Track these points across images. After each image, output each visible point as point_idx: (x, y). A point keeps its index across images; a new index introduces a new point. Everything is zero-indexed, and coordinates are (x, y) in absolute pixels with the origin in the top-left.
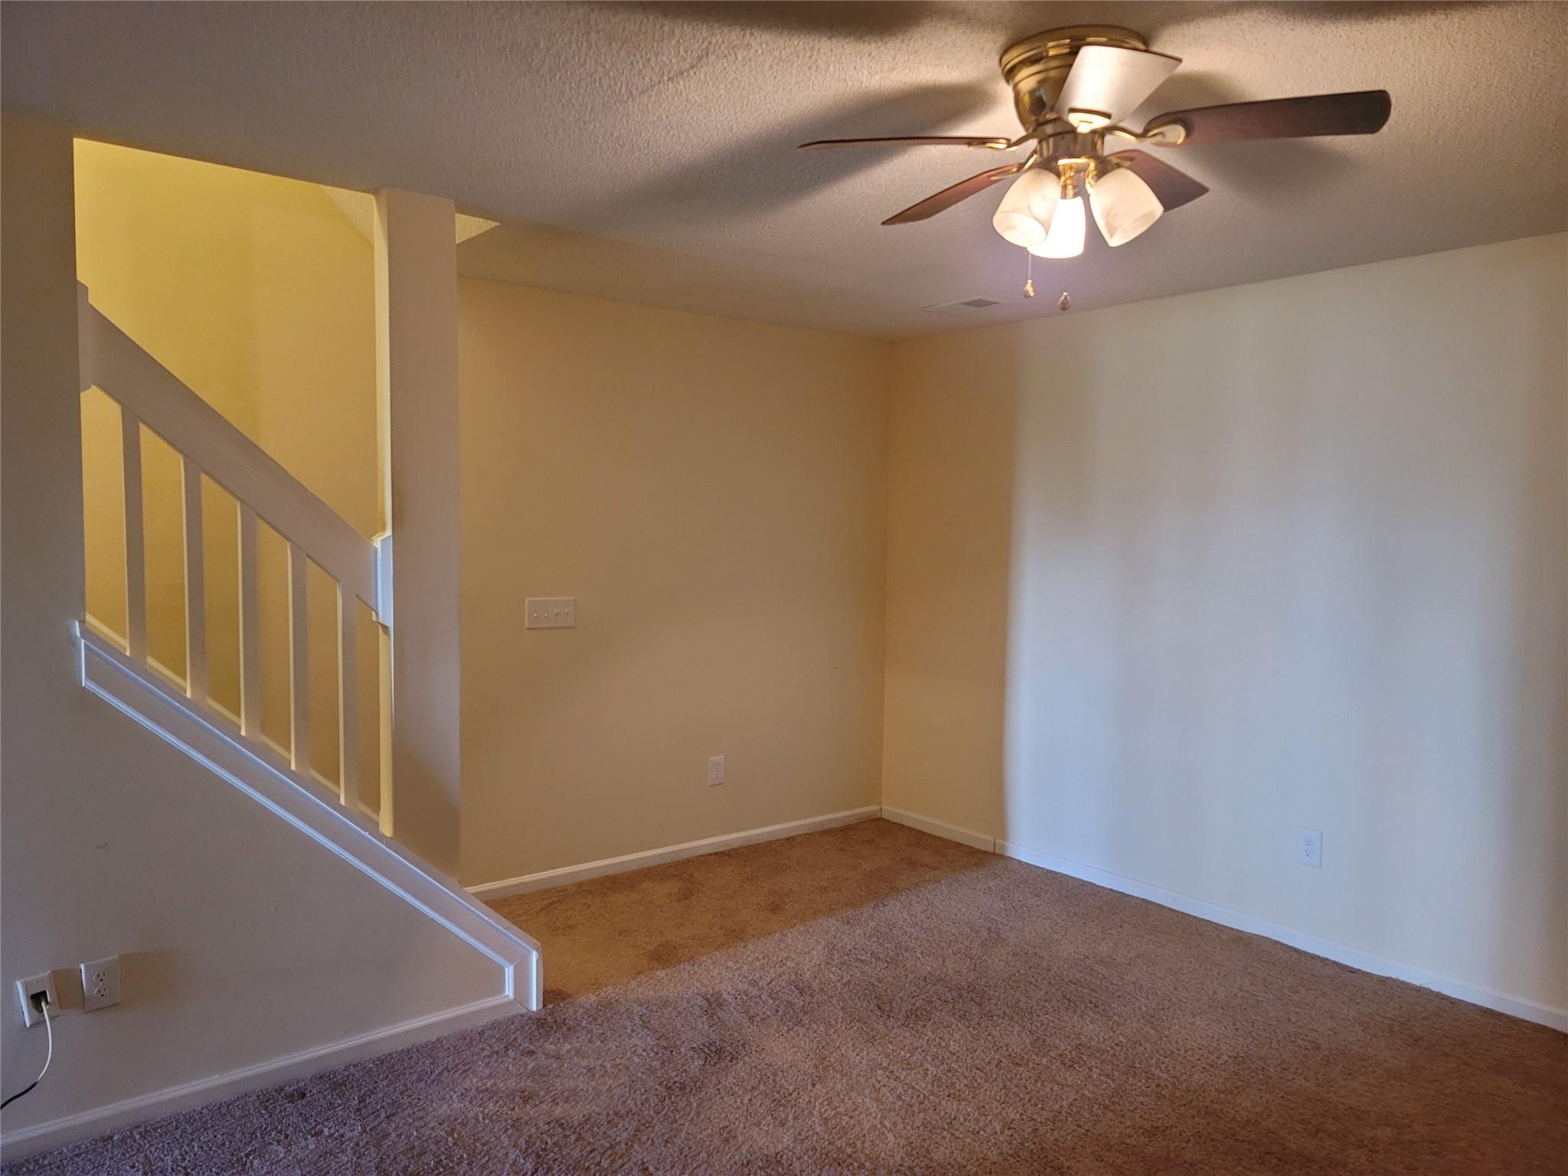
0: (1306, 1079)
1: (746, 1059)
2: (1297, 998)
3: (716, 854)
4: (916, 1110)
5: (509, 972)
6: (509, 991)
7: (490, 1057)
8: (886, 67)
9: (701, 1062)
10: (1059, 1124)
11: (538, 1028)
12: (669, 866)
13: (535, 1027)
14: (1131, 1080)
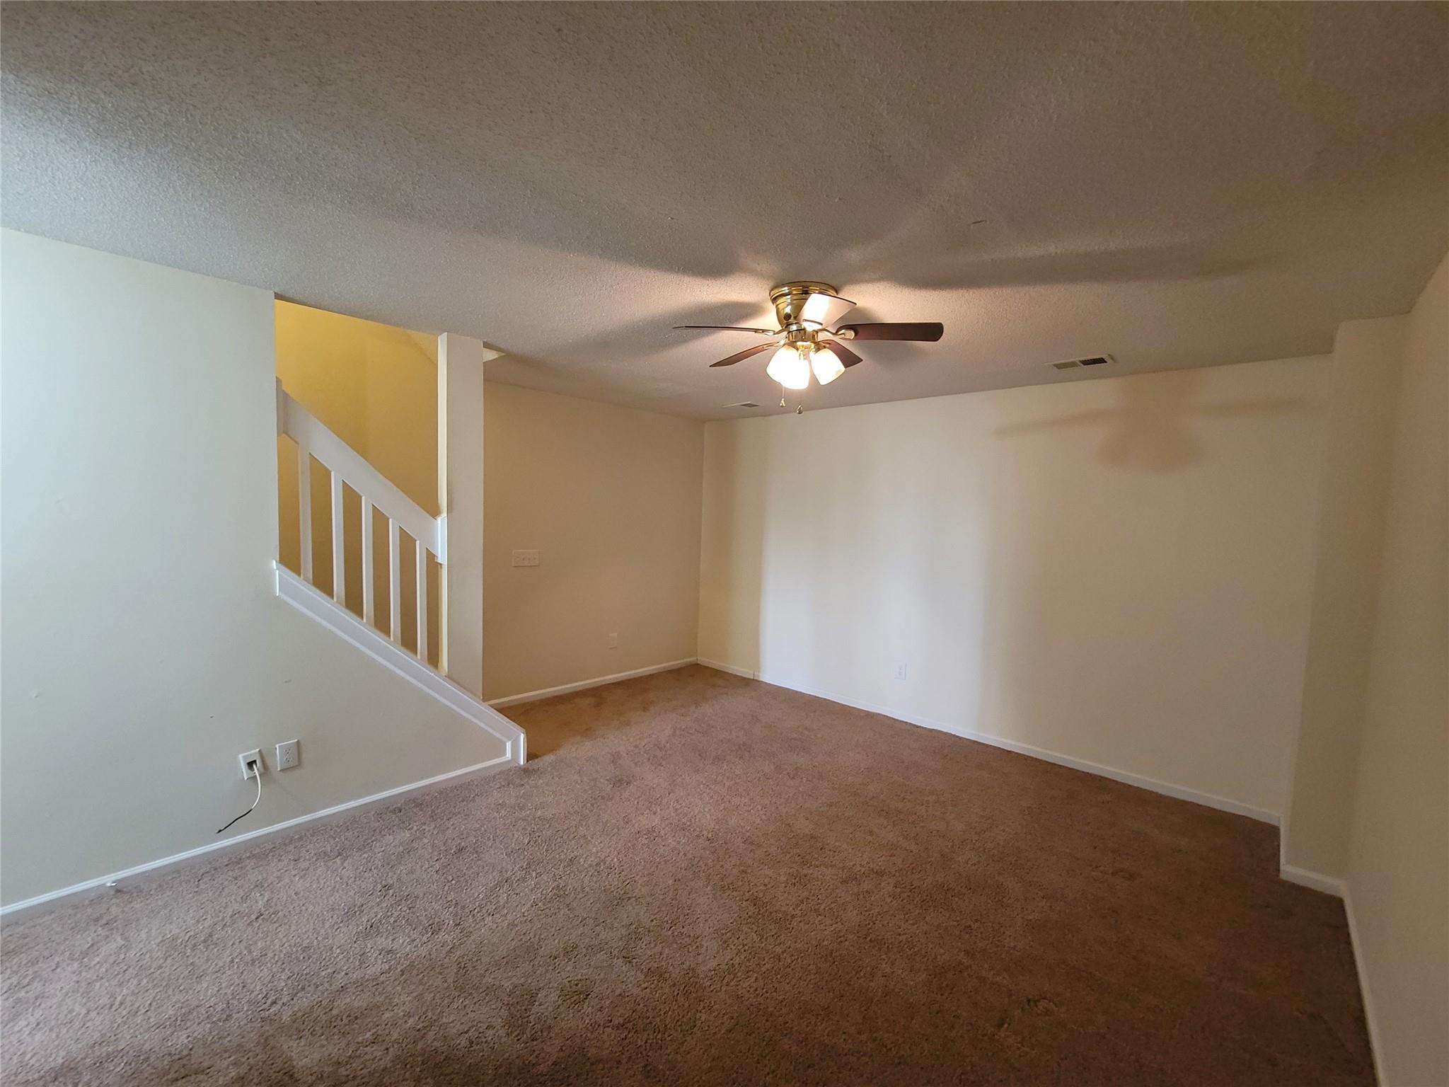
0: (898, 776)
1: (635, 783)
2: (893, 740)
3: (613, 684)
4: (720, 802)
5: (509, 745)
6: (509, 755)
7: (500, 788)
8: (715, 292)
9: (611, 786)
10: (788, 805)
11: (524, 773)
12: (589, 690)
13: (523, 773)
14: (821, 782)
